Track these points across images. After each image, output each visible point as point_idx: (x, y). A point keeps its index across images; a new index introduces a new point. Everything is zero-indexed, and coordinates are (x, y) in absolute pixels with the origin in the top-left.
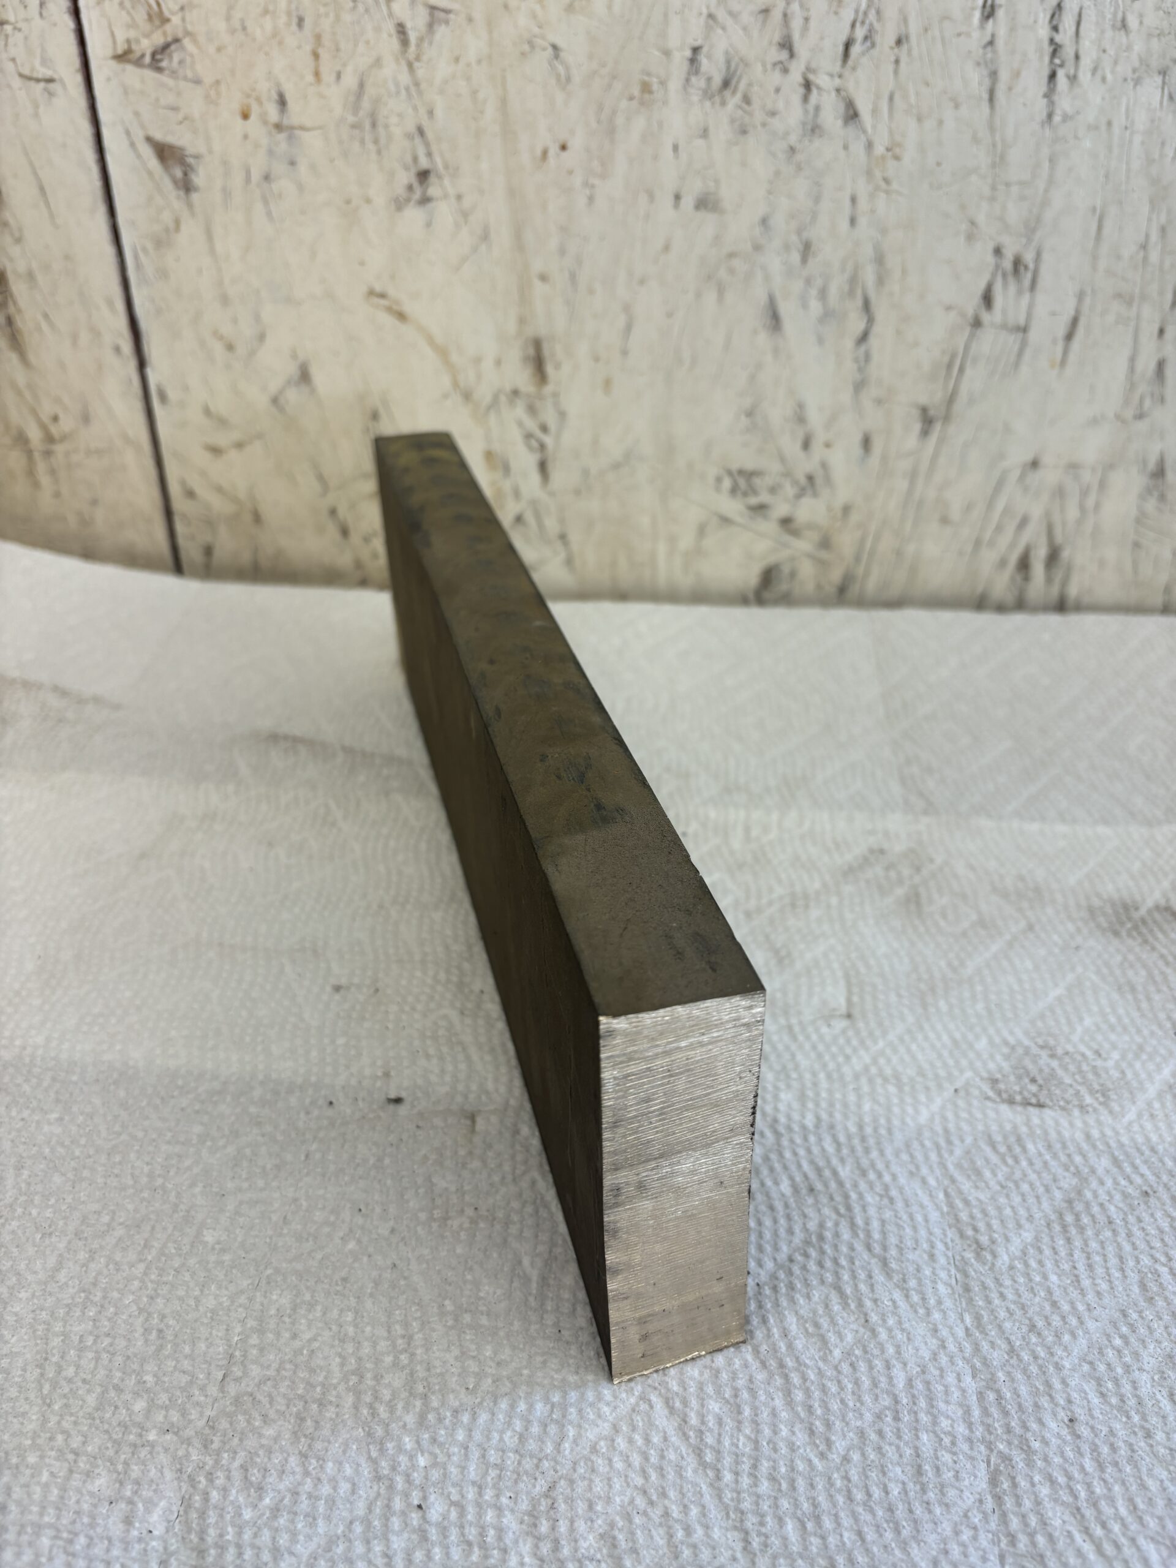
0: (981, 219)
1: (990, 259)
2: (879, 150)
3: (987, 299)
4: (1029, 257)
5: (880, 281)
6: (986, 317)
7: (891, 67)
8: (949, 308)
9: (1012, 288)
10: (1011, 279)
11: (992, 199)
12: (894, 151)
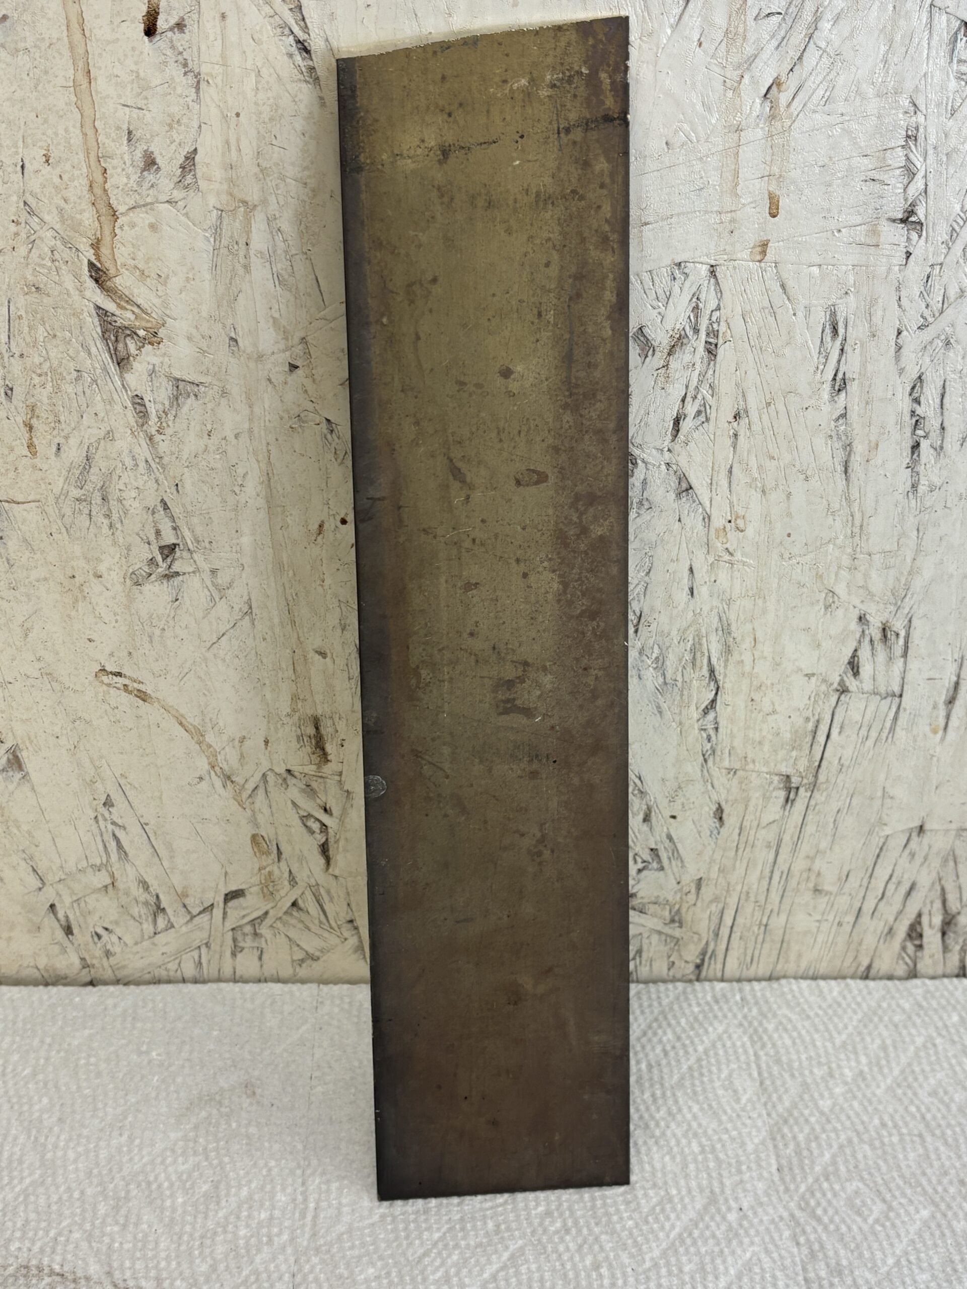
0: (841, 589)
1: (854, 626)
2: (718, 522)
3: (854, 666)
4: (898, 625)
5: (727, 650)
6: (852, 683)
7: (729, 442)
8: (809, 676)
9: (881, 655)
10: (879, 647)
11: (852, 569)
12: (735, 522)
